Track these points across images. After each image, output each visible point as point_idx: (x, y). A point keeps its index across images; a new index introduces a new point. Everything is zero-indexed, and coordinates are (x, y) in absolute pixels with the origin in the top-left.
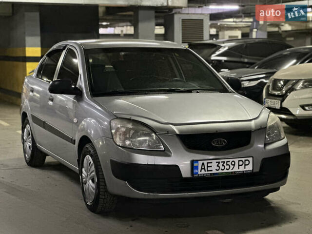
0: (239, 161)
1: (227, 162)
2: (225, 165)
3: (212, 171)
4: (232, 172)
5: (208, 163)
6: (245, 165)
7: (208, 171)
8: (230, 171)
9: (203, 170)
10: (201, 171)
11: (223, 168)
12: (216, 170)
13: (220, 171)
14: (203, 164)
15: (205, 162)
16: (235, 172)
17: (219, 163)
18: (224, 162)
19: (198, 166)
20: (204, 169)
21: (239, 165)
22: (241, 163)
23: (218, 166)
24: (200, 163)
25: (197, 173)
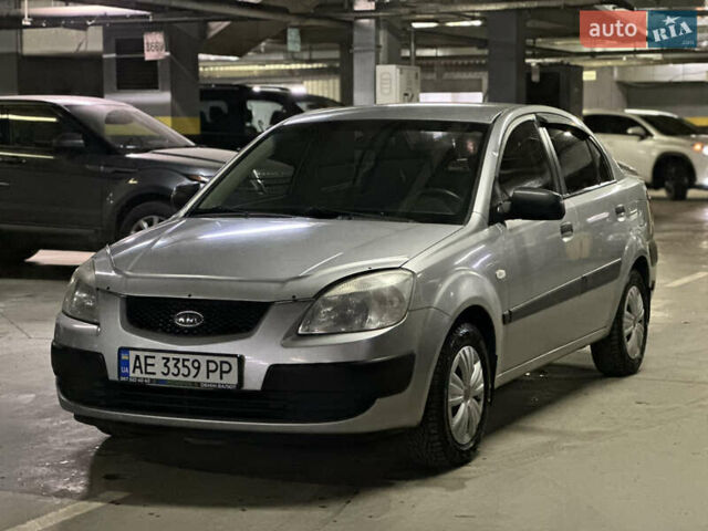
0: (208, 362)
1: (184, 360)
2: (180, 365)
3: (154, 374)
5: (146, 357)
6: (222, 372)
7: (146, 373)
8: (190, 379)
9: (138, 371)
10: (134, 372)
11: (176, 371)
12: (163, 373)
13: (170, 377)
14: (137, 358)
15: (142, 355)
17: (168, 360)
18: (178, 360)
19: (128, 361)
20: (140, 367)
21: (208, 371)
22: (212, 366)
23: (165, 365)
24: (133, 354)
25: (127, 375)
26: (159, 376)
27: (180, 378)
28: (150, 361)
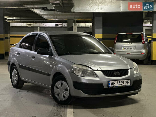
0: (125, 81)
1: (121, 81)
2: (120, 83)
4: (123, 86)
6: (128, 83)
7: (114, 85)
8: (122, 85)
9: (112, 85)
12: (117, 85)
13: (118, 85)
14: (112, 82)
15: (113, 82)
16: (124, 86)
17: (118, 82)
18: (120, 82)
20: (112, 84)
21: (125, 83)
23: (117, 83)
24: (111, 82)
26: (116, 85)
27: (120, 85)
28: (114, 83)
